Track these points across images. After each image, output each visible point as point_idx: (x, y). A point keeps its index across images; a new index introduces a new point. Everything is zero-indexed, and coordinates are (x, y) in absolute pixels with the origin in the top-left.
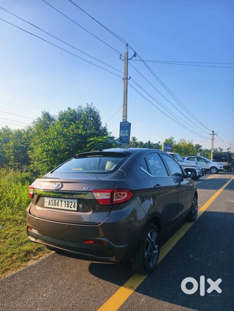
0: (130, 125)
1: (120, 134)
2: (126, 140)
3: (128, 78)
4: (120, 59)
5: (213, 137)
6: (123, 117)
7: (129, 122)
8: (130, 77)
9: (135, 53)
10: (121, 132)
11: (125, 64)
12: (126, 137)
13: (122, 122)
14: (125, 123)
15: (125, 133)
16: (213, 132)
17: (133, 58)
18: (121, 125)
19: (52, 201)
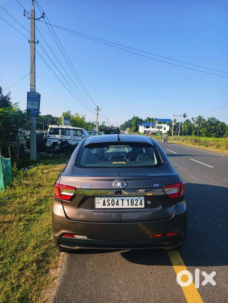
0: (39, 96)
1: (27, 105)
2: (35, 113)
3: (36, 41)
4: (24, 15)
5: (98, 112)
6: (31, 86)
7: (39, 93)
8: (38, 41)
9: (44, 14)
10: (29, 103)
11: (32, 23)
12: (35, 109)
13: (30, 91)
14: (33, 93)
15: (34, 104)
16: (98, 107)
17: (41, 19)
18: (28, 95)
19: (109, 201)
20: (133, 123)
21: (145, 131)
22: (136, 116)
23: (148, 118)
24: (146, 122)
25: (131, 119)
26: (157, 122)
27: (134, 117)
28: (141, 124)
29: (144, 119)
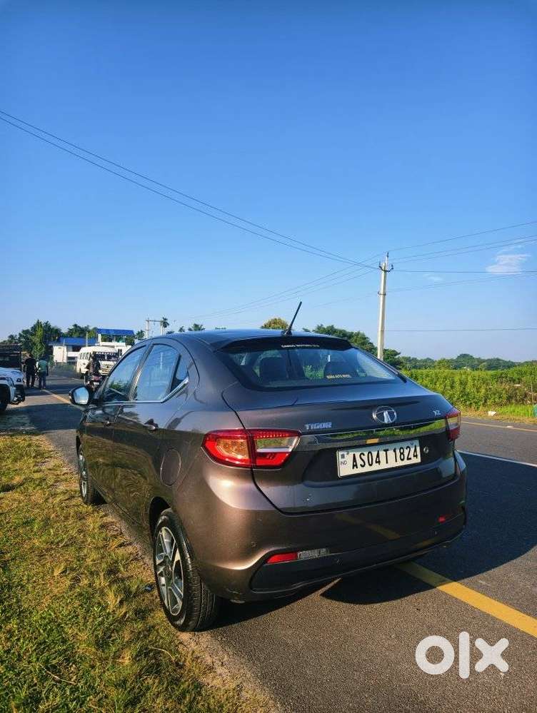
19: (362, 456)
20: (36, 339)
21: (69, 358)
22: (43, 321)
23: (75, 325)
24: (71, 336)
25: (29, 327)
26: (100, 336)
27: (38, 322)
28: (59, 342)
29: (64, 330)
